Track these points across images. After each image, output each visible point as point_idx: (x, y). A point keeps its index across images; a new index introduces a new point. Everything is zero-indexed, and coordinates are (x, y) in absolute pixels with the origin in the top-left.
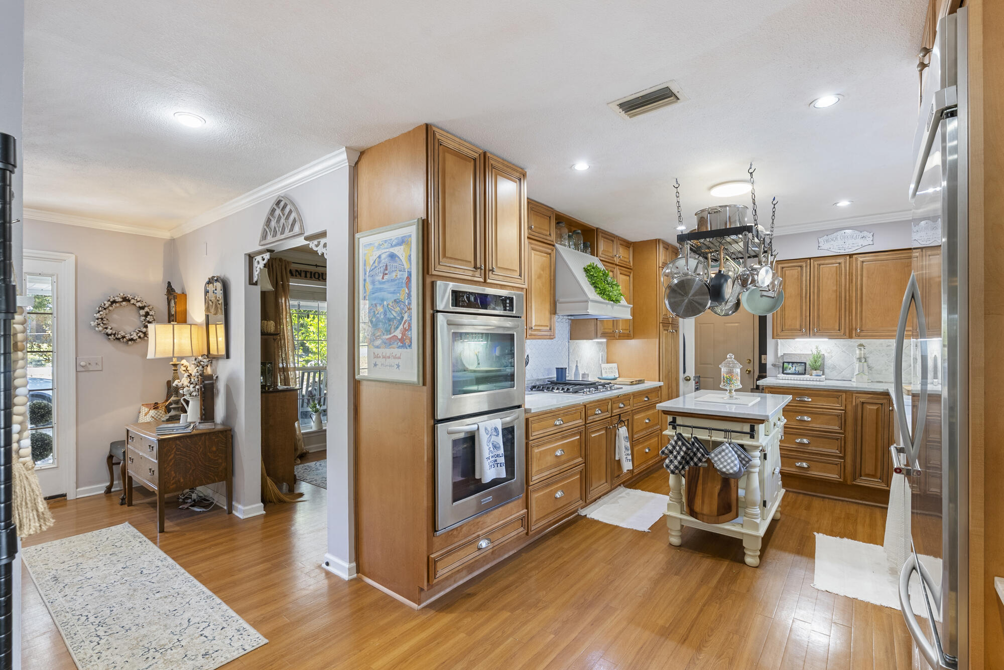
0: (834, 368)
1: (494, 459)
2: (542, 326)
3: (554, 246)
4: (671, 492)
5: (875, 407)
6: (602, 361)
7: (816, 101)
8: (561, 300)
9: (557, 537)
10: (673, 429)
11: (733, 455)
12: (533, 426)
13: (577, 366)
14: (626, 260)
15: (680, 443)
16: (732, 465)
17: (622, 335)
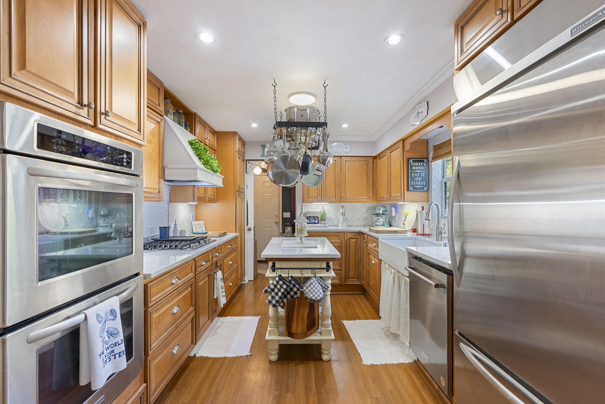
0: (330, 219)
1: (110, 349)
2: (151, 188)
3: (162, 116)
4: (270, 321)
5: (354, 240)
6: (192, 219)
7: (388, 38)
8: (170, 166)
9: (174, 392)
10: (273, 271)
11: (318, 286)
12: (153, 290)
13: (175, 224)
14: (212, 143)
15: (281, 283)
16: (319, 293)
17: (210, 199)
